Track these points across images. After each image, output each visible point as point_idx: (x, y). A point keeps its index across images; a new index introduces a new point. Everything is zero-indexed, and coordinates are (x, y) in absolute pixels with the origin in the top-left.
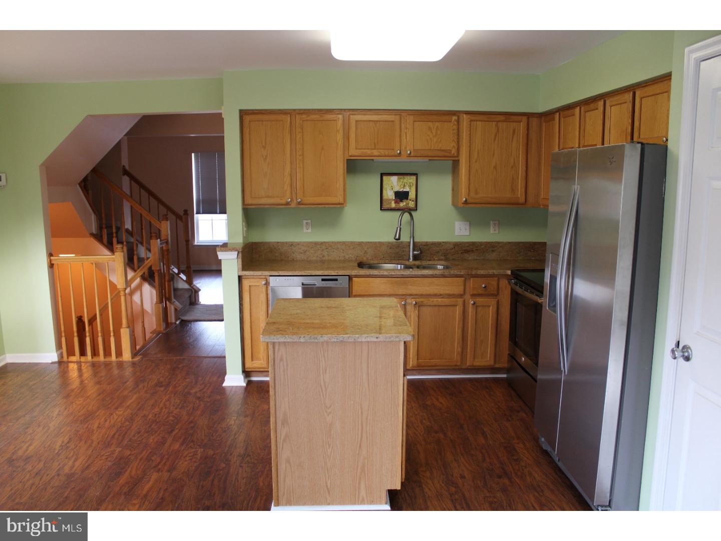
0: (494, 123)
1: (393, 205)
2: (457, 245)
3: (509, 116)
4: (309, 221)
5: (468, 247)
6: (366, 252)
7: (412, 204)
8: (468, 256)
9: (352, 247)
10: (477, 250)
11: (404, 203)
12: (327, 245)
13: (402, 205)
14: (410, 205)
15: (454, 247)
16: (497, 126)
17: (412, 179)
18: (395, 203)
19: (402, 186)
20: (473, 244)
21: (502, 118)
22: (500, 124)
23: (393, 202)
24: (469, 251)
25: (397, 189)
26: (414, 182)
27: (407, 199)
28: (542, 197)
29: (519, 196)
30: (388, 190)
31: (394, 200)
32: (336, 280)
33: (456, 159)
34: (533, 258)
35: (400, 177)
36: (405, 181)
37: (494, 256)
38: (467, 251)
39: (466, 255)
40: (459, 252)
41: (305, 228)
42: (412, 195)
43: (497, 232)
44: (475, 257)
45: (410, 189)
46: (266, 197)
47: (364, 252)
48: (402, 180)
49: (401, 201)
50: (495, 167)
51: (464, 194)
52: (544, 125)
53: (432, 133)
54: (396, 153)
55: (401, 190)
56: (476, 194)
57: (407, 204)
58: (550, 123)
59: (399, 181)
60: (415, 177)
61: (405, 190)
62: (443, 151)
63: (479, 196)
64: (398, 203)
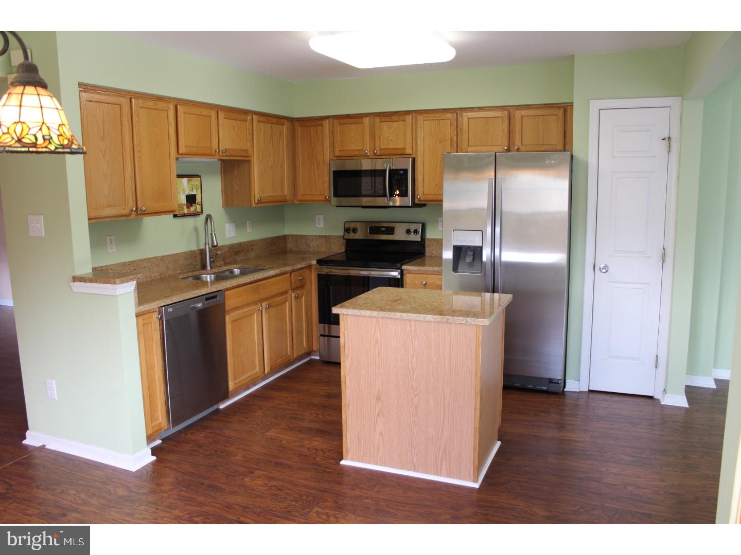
0: (270, 125)
1: (186, 211)
2: (231, 247)
3: (278, 119)
4: (113, 237)
5: (237, 248)
6: (168, 268)
7: (199, 209)
9: (156, 264)
10: (243, 250)
11: (194, 208)
12: (135, 264)
13: (192, 209)
15: (229, 250)
16: (271, 127)
17: (196, 181)
19: (191, 189)
20: (240, 244)
21: (275, 120)
22: (273, 125)
23: (185, 207)
25: (188, 192)
26: (200, 184)
27: (195, 203)
28: (301, 194)
29: (286, 193)
30: (181, 194)
31: (186, 205)
32: (215, 297)
34: (274, 252)
35: (189, 178)
36: (193, 183)
37: (252, 254)
38: (237, 253)
39: (237, 257)
40: (233, 254)
41: (109, 248)
42: (198, 199)
43: (251, 231)
44: (242, 258)
45: (197, 192)
46: (107, 207)
47: (166, 268)
48: (190, 183)
49: (191, 206)
50: (272, 168)
51: (257, 194)
52: (299, 130)
53: (235, 132)
54: (214, 152)
55: (190, 194)
56: (263, 193)
57: (196, 208)
58: (312, 128)
59: (188, 183)
60: (199, 178)
61: (193, 193)
62: (243, 150)
63: (265, 195)
64: (189, 208)
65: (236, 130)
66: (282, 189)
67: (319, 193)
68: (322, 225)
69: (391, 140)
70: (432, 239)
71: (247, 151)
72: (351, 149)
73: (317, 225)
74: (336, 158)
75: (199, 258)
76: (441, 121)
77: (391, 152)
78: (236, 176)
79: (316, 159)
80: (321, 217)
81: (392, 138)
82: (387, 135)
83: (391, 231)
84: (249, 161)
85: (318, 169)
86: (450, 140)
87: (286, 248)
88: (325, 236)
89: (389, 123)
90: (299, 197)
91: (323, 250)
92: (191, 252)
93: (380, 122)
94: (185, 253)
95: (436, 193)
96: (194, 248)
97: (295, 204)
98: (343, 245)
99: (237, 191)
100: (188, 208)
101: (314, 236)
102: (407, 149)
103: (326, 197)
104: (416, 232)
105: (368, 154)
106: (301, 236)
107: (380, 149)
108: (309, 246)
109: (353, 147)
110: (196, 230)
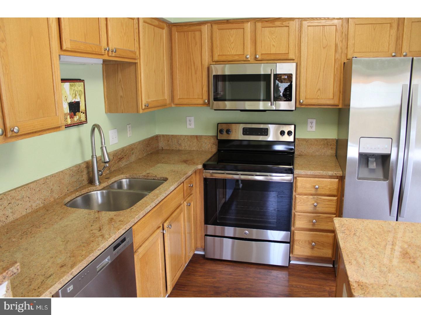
1: (69, 121)
3: (159, 22)
5: (120, 154)
6: (52, 191)
7: (83, 118)
8: (121, 163)
10: (125, 156)
11: (78, 117)
13: (76, 118)
14: (82, 119)
17: (79, 86)
18: (70, 118)
19: (74, 96)
20: (123, 150)
21: (157, 23)
23: (68, 117)
24: (122, 158)
25: (71, 99)
26: (83, 90)
27: (79, 112)
28: (178, 98)
29: (166, 97)
30: (64, 102)
31: (69, 114)
32: (124, 240)
33: (136, 61)
34: (149, 153)
35: (71, 83)
36: (76, 89)
37: (133, 158)
38: (121, 159)
39: (120, 163)
40: (117, 162)
42: (82, 107)
43: (131, 135)
45: (80, 99)
47: (50, 192)
48: (73, 88)
49: (75, 115)
50: (155, 72)
51: (144, 99)
52: (176, 35)
53: (123, 29)
54: (103, 51)
55: (73, 101)
56: (149, 98)
57: (80, 118)
58: (190, 33)
59: (71, 89)
60: (83, 83)
61: (77, 100)
62: (132, 52)
63: (150, 100)
64: (73, 118)
65: (124, 28)
66: (163, 93)
67: (196, 97)
68: (193, 126)
69: (273, 45)
70: (301, 139)
71: (134, 53)
72: (231, 54)
73: (188, 126)
74: (214, 63)
75: (85, 173)
76: (325, 27)
77: (273, 57)
78: (120, 81)
79: (194, 64)
80: (192, 118)
81: (273, 43)
82: (268, 40)
83: (265, 132)
84: (135, 64)
85: (196, 73)
86: (334, 46)
87: (158, 147)
88: (197, 137)
89: (272, 29)
90: (176, 101)
91: (194, 149)
92: (76, 166)
93: (262, 27)
94: (70, 169)
95: (318, 97)
96: (79, 161)
97: (172, 107)
98: (213, 144)
99: (121, 97)
100: (71, 117)
101: (186, 136)
102: (290, 54)
103: (204, 101)
104: (289, 133)
105: (249, 59)
106: (172, 135)
107: (262, 54)
108: (180, 145)
109: (233, 52)
110: (80, 141)
